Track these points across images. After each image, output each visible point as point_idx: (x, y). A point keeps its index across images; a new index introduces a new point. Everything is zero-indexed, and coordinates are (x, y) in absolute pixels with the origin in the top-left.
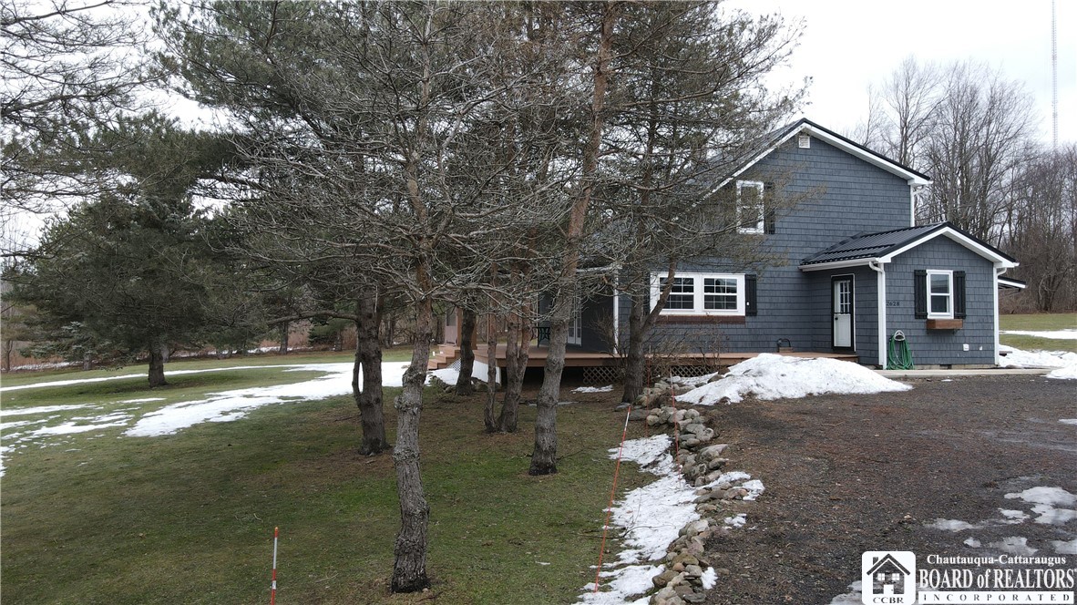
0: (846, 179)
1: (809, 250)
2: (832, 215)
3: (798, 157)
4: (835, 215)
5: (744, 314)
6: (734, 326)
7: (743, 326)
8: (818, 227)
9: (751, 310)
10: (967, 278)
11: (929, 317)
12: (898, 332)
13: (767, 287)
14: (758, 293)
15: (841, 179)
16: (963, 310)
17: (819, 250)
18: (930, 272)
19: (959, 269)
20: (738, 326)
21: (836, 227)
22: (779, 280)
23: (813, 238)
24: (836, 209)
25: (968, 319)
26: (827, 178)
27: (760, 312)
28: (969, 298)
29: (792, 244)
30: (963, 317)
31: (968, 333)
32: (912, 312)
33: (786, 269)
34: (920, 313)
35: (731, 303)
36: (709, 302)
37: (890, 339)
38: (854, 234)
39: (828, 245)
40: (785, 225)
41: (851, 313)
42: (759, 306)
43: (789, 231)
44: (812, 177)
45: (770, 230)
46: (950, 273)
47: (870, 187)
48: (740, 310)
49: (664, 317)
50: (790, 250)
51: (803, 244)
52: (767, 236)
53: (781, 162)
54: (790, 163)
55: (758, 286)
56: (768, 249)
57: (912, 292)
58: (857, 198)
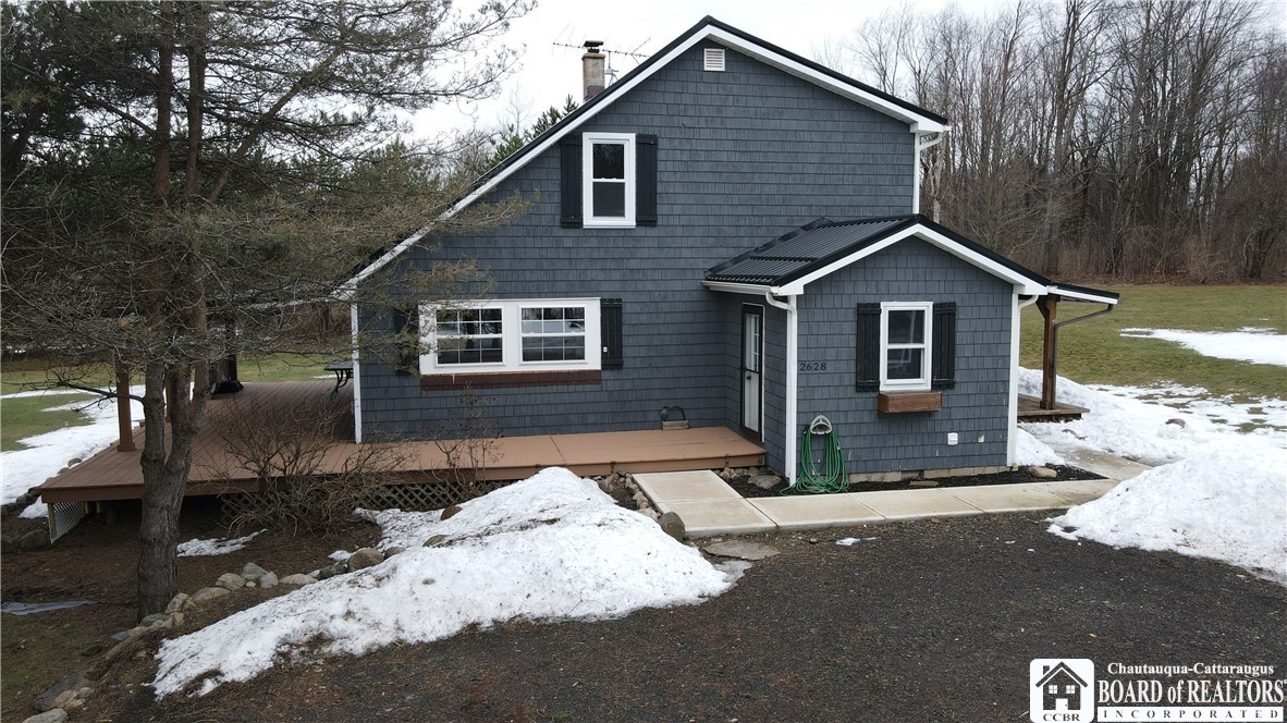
0: (793, 125)
1: (723, 252)
2: (767, 189)
3: (702, 88)
4: (772, 189)
5: (599, 368)
6: (580, 388)
7: (596, 387)
8: (739, 211)
9: (612, 359)
10: (961, 314)
11: (882, 388)
12: (820, 419)
13: (644, 319)
14: (625, 330)
15: (784, 125)
16: (951, 374)
17: (742, 251)
18: (887, 307)
19: (946, 299)
20: (588, 387)
21: (775, 211)
22: (665, 307)
23: (730, 231)
24: (774, 179)
25: (958, 390)
26: (758, 124)
27: (627, 363)
28: (963, 351)
29: (691, 242)
30: (950, 385)
31: (957, 414)
32: (850, 379)
33: (678, 286)
34: (866, 379)
35: (575, 350)
36: (531, 350)
37: (803, 429)
38: (807, 221)
39: (758, 243)
40: (678, 210)
41: (760, 373)
42: (627, 352)
43: (684, 221)
44: (730, 123)
45: (646, 216)
46: (927, 307)
47: (840, 137)
48: (592, 360)
49: (447, 377)
50: (686, 253)
51: (710, 241)
52: (642, 231)
53: (669, 99)
54: (687, 99)
55: (626, 319)
56: (644, 253)
57: (853, 343)
58: (815, 158)
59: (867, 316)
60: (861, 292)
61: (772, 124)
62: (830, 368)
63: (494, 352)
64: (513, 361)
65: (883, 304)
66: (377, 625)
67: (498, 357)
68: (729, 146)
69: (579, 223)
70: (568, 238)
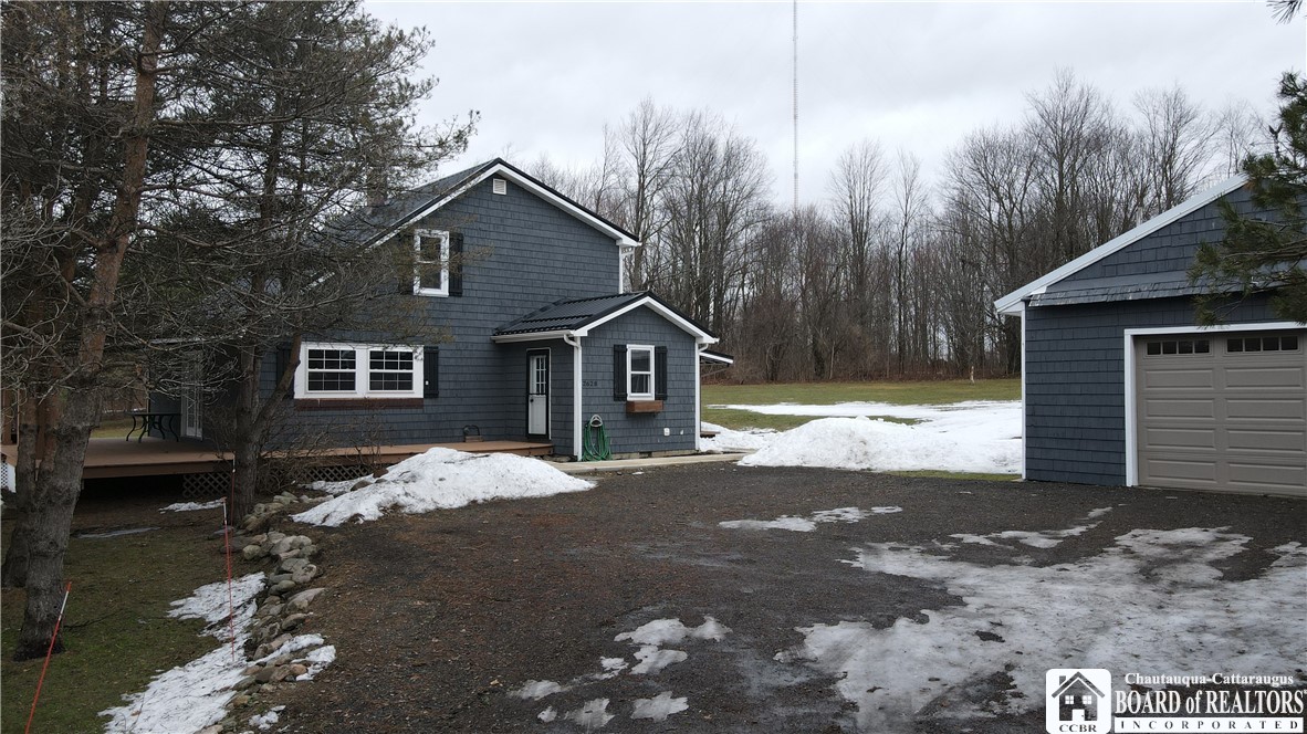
0: (548, 234)
1: (504, 317)
2: (532, 276)
3: (492, 205)
4: (534, 276)
5: (422, 396)
6: (409, 411)
7: (419, 411)
8: (515, 289)
9: (431, 391)
10: (669, 354)
11: (628, 399)
12: (595, 417)
13: (452, 362)
14: (441, 369)
15: (542, 234)
16: (665, 391)
17: (516, 317)
18: (631, 347)
19: (661, 344)
20: (414, 411)
21: (536, 291)
22: (466, 354)
23: (509, 303)
24: (537, 270)
25: (669, 400)
26: (526, 232)
27: (441, 394)
28: (671, 377)
29: (483, 309)
30: (665, 398)
31: (669, 416)
32: (610, 393)
33: (475, 339)
34: (620, 394)
35: (406, 382)
36: (376, 382)
37: (585, 424)
38: (557, 299)
39: (526, 312)
40: (475, 286)
41: (547, 394)
42: (441, 385)
43: (480, 294)
44: (509, 230)
45: (455, 289)
46: (651, 348)
47: (574, 245)
48: (417, 391)
49: (315, 401)
50: (481, 317)
51: (496, 309)
52: (452, 299)
53: (471, 210)
54: (482, 211)
55: (442, 362)
56: (453, 315)
57: (612, 370)
58: (561, 257)
59: (620, 352)
60: (615, 338)
61: (535, 233)
62: (599, 385)
63: (349, 382)
64: (362, 389)
65: (628, 346)
67: (352, 386)
68: (508, 245)
69: (410, 291)
70: (401, 300)
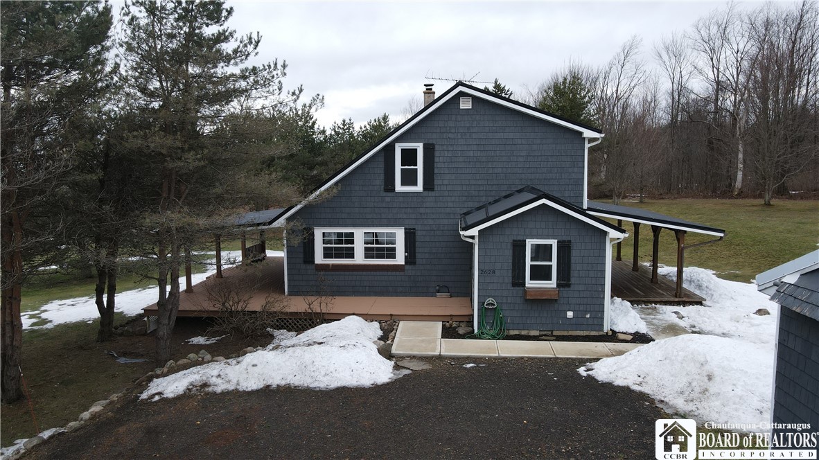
3: (459, 118)
4: (499, 170)
5: (404, 263)
6: (393, 273)
7: (402, 273)
8: (481, 182)
9: (410, 259)
10: (574, 246)
11: (527, 285)
12: (490, 300)
13: (427, 239)
14: (417, 244)
15: (506, 135)
16: (568, 279)
18: (530, 242)
19: (566, 238)
20: (398, 273)
21: (500, 182)
22: (439, 233)
23: (475, 193)
24: (500, 165)
25: (572, 288)
26: (491, 135)
27: (418, 261)
28: (576, 267)
29: (453, 199)
30: (568, 286)
31: (573, 301)
32: (509, 280)
33: (446, 222)
34: (518, 281)
35: (391, 253)
36: (369, 253)
37: (481, 304)
40: (446, 182)
42: (418, 256)
43: (449, 188)
44: (474, 136)
45: (428, 185)
46: (554, 243)
47: (538, 141)
48: (400, 259)
49: (328, 265)
50: (450, 205)
51: (464, 199)
52: (426, 193)
53: (441, 124)
54: (451, 124)
55: (418, 238)
56: (428, 205)
57: (510, 261)
59: (519, 247)
60: (515, 234)
61: (499, 136)
62: (497, 273)
63: (350, 254)
64: (359, 258)
65: (527, 240)
66: (229, 381)
67: (352, 256)
68: (474, 148)
69: (393, 189)
70: (388, 197)
